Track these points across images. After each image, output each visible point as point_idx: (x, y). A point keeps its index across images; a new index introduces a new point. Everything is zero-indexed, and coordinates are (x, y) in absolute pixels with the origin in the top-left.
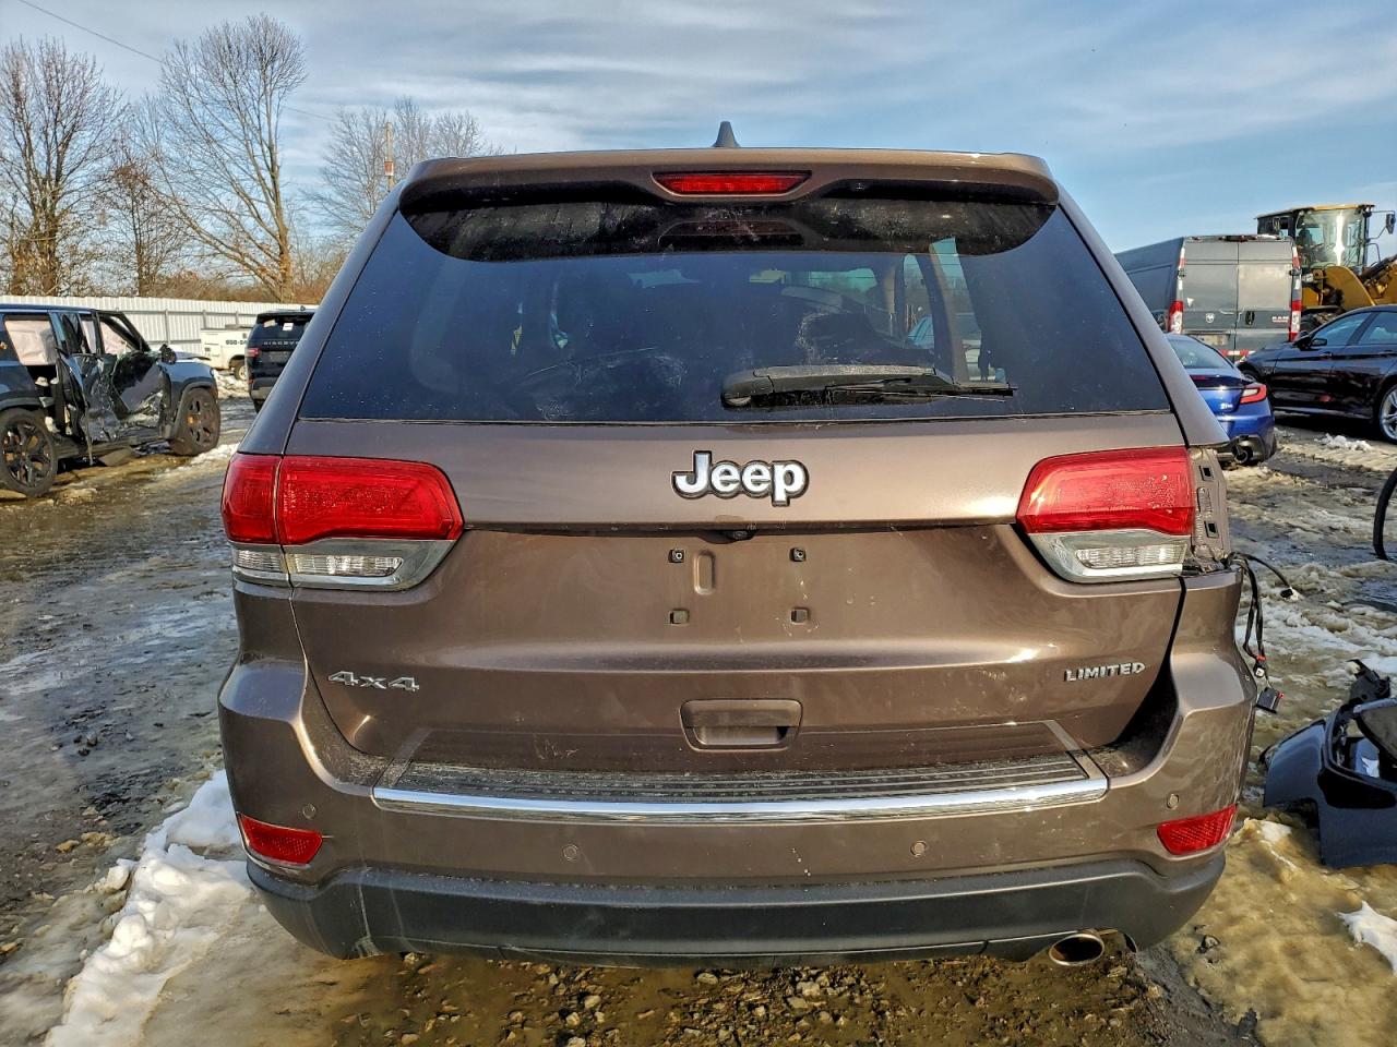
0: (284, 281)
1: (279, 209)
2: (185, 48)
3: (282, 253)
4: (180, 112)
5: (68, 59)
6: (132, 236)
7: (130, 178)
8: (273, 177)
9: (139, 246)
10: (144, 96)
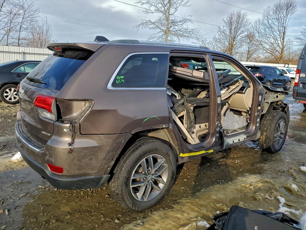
0: (281, 59)
1: (283, 42)
2: (270, 7)
3: (282, 52)
4: (266, 22)
5: (242, 14)
6: (248, 49)
7: (250, 37)
8: (284, 35)
9: (249, 51)
10: (258, 19)
